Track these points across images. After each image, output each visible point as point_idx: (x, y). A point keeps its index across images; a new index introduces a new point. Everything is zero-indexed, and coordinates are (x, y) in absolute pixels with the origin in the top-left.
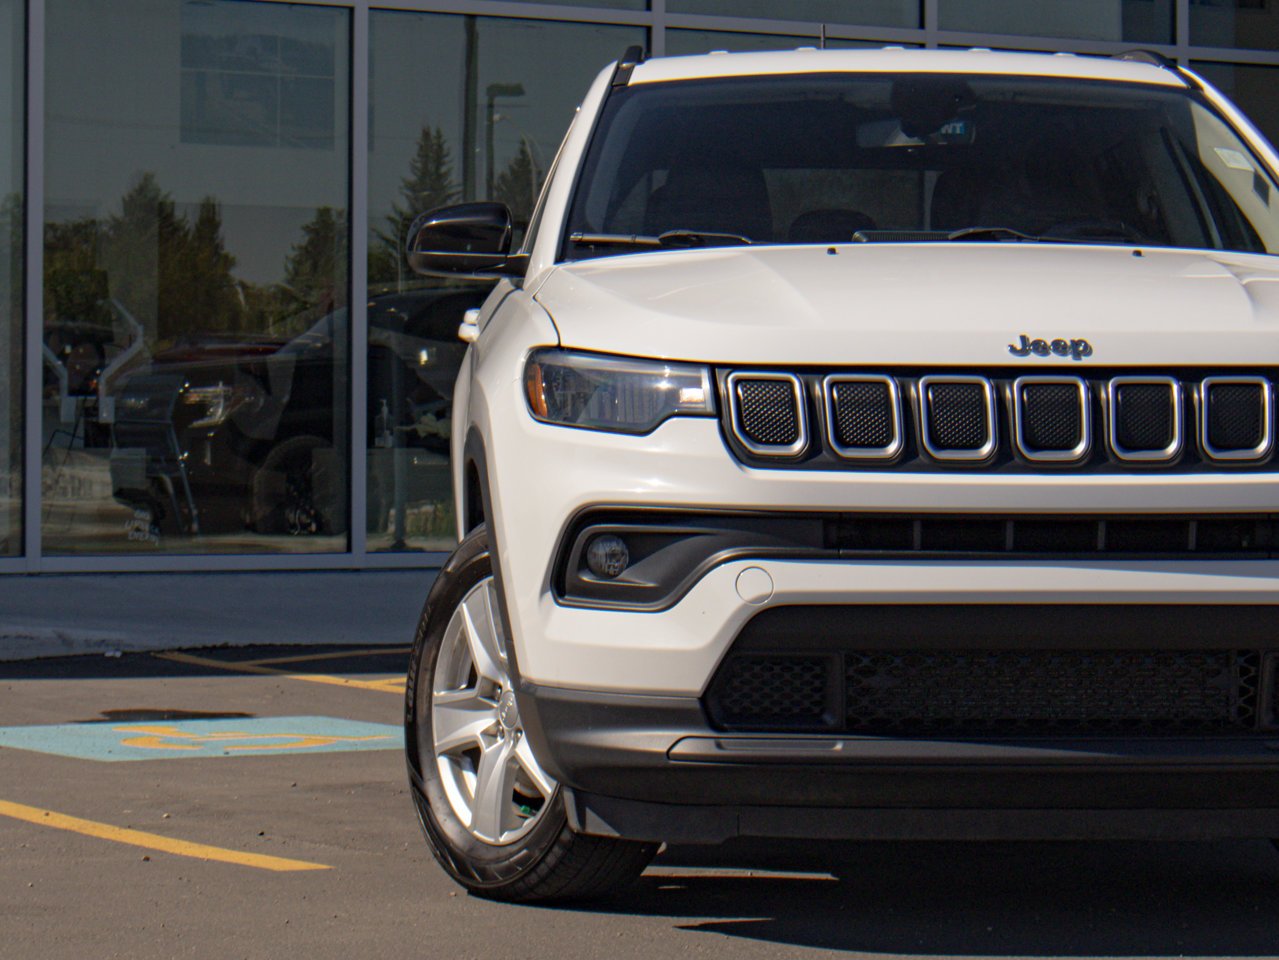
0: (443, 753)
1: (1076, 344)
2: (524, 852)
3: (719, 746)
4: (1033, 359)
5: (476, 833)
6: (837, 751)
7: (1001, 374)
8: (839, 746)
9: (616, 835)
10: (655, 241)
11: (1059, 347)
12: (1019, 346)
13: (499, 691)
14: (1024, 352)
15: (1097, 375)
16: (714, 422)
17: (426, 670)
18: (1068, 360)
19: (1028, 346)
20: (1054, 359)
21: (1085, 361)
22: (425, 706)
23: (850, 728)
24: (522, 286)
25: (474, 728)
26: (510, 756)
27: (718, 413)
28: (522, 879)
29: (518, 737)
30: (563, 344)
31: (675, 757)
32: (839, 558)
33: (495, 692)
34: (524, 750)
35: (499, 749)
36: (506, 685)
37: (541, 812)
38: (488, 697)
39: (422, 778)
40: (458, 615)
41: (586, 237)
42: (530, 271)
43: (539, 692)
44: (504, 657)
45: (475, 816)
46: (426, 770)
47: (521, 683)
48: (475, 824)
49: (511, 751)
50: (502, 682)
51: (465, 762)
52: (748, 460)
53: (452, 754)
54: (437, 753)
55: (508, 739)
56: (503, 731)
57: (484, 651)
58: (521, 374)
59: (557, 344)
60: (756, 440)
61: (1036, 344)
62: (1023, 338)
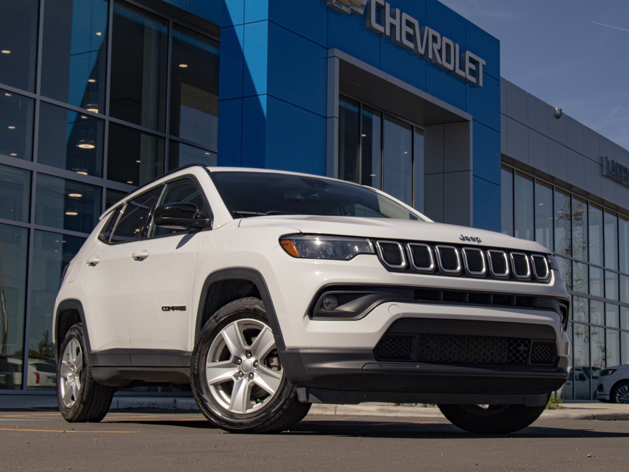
0: (211, 385)
1: (477, 238)
2: (264, 414)
4: (466, 242)
5: (232, 411)
6: (417, 368)
7: (459, 246)
8: (418, 366)
10: (265, 214)
12: (462, 238)
13: (240, 360)
14: (463, 239)
15: (485, 249)
16: (376, 256)
18: (476, 243)
20: (472, 243)
21: (481, 244)
22: (203, 368)
23: (420, 360)
24: (211, 229)
25: (228, 374)
26: (250, 382)
27: (376, 253)
28: (262, 424)
29: (251, 376)
30: (303, 231)
31: (366, 370)
32: (420, 303)
33: (237, 361)
34: (259, 380)
35: (242, 381)
36: (244, 358)
37: (267, 401)
38: (235, 363)
39: (203, 393)
40: (221, 334)
41: (239, 212)
42: (216, 224)
43: (301, 351)
44: (247, 347)
45: (232, 405)
46: (204, 390)
47: (286, 350)
48: (231, 407)
49: (249, 380)
50: (242, 358)
51: (219, 387)
52: (390, 270)
53: (216, 385)
54: (209, 384)
55: (246, 377)
56: (243, 374)
57: (233, 345)
58: (279, 244)
59: (299, 232)
60: (390, 263)
61: (466, 237)
62: (462, 236)
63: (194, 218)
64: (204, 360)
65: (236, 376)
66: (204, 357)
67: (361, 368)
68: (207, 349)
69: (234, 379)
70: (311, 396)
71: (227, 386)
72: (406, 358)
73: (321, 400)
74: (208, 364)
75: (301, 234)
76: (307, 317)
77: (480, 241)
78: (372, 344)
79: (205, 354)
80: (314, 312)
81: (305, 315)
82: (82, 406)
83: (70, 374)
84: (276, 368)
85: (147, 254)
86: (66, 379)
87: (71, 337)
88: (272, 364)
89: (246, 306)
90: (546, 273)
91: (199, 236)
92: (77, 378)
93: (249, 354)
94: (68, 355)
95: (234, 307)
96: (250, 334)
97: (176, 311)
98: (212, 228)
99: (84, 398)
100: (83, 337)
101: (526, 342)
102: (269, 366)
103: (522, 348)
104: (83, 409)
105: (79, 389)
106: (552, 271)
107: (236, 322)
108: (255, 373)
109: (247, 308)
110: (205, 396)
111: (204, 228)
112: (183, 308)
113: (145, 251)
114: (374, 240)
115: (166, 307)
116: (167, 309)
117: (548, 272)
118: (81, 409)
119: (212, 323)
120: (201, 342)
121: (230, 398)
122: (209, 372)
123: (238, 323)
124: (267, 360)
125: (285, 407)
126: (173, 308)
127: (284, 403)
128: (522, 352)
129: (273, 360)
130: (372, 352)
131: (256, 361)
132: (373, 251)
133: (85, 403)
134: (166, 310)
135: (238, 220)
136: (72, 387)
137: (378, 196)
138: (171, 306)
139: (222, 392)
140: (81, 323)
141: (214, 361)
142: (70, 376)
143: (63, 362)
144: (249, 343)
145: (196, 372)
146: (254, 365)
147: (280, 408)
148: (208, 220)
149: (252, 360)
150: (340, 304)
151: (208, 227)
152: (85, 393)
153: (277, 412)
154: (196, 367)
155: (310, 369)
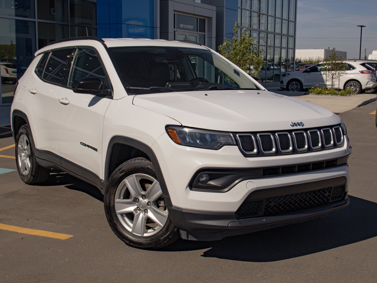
0: (119, 214)
1: (301, 123)
2: (156, 240)
3: (240, 223)
4: (295, 128)
5: (134, 233)
6: (264, 221)
7: (290, 131)
8: (264, 220)
9: (197, 240)
10: (149, 89)
11: (299, 124)
12: (292, 125)
13: (138, 200)
14: (293, 126)
15: (306, 130)
16: (237, 147)
18: (301, 127)
20: (298, 127)
21: (304, 127)
22: (113, 203)
23: (266, 215)
24: (112, 98)
25: (131, 209)
26: (145, 216)
27: (237, 144)
28: (155, 246)
29: (146, 211)
30: (183, 125)
31: (230, 227)
32: (267, 178)
33: (136, 200)
34: (151, 215)
35: (139, 214)
36: (141, 199)
37: (157, 229)
38: (135, 201)
39: (114, 220)
40: (124, 182)
41: (131, 88)
42: (115, 95)
43: (184, 211)
44: (143, 193)
45: (133, 229)
46: (114, 218)
47: (173, 207)
48: (133, 231)
49: (145, 214)
50: (139, 198)
51: (124, 215)
52: (246, 156)
53: (122, 214)
54: (117, 214)
55: (142, 211)
56: (140, 209)
57: (134, 191)
58: (165, 131)
59: (181, 125)
60: (246, 151)
61: (294, 123)
62: (292, 123)
63: (99, 88)
64: (113, 197)
65: (135, 210)
66: (113, 195)
67: (227, 225)
68: (115, 190)
69: (135, 213)
70: (190, 236)
71: (131, 216)
73: (197, 239)
74: (117, 200)
75: (182, 126)
76: (188, 188)
77: (303, 125)
78: (234, 209)
79: (114, 193)
80: (193, 185)
81: (187, 187)
82: (32, 177)
83: (24, 154)
84: (163, 208)
85: (68, 102)
86: (21, 156)
87: (22, 133)
88: (160, 205)
89: (141, 166)
91: (105, 101)
92: (28, 159)
93: (144, 196)
94: (21, 142)
95: (133, 165)
96: (143, 183)
97: (90, 148)
99: (33, 173)
100: (29, 134)
101: (330, 189)
102: (158, 207)
103: (327, 194)
105: (30, 167)
106: (344, 136)
107: (134, 175)
108: (148, 210)
109: (142, 167)
110: (115, 222)
111: (107, 95)
112: (95, 149)
113: (67, 99)
114: (235, 133)
115: (83, 143)
116: (85, 145)
117: (342, 138)
118: (32, 179)
119: (117, 173)
120: (110, 185)
121: (132, 223)
122: (116, 206)
123: (136, 176)
124: (157, 202)
125: (171, 237)
126: (88, 146)
127: (170, 234)
128: (326, 197)
129: (161, 202)
130: (234, 214)
131: (149, 202)
132: (235, 143)
133: (34, 176)
134: (83, 145)
136: (25, 163)
137: (213, 55)
138: (87, 144)
139: (126, 219)
141: (120, 198)
142: (23, 156)
143: (19, 145)
144: (144, 189)
145: (108, 205)
146: (148, 204)
147: (168, 237)
148: (109, 90)
149: (146, 201)
150: (211, 179)
151: (110, 95)
152: (34, 171)
153: (165, 239)
154: (108, 202)
155: (191, 223)
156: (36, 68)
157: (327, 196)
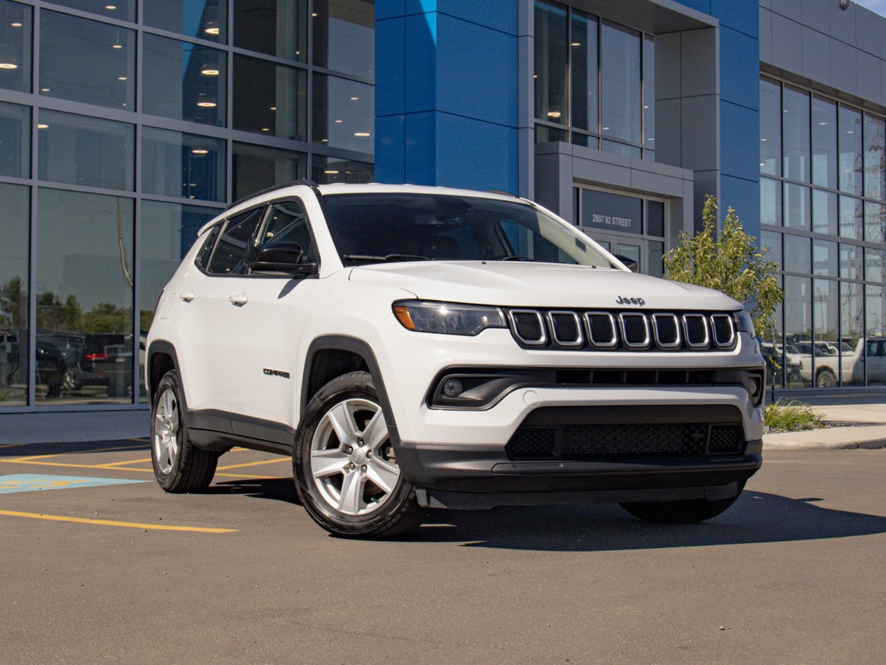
0: (317, 478)
1: (639, 299)
2: (379, 517)
3: (514, 466)
4: (625, 306)
5: (342, 511)
6: (560, 468)
7: (615, 312)
8: (562, 466)
9: (445, 507)
10: (384, 258)
11: (634, 301)
13: (351, 449)
14: (621, 302)
15: (649, 312)
16: (507, 331)
17: (307, 441)
18: (637, 306)
19: (622, 301)
20: (632, 306)
21: (644, 307)
22: (307, 457)
23: (564, 457)
24: (317, 277)
25: (337, 465)
26: (363, 477)
27: (509, 326)
28: (377, 529)
29: (363, 468)
30: (420, 298)
31: (496, 472)
32: (563, 387)
33: (347, 450)
34: (372, 474)
35: (353, 474)
36: (355, 446)
37: (383, 500)
38: (346, 452)
39: (307, 488)
40: (327, 416)
41: (351, 256)
42: (323, 271)
43: (419, 447)
44: (359, 434)
45: (341, 503)
46: (309, 485)
47: (401, 443)
48: (341, 507)
49: (361, 474)
50: (353, 446)
51: (328, 480)
52: (524, 346)
53: (323, 478)
54: (314, 477)
55: (358, 470)
56: (354, 466)
57: (344, 432)
58: (391, 311)
59: (416, 298)
60: (525, 338)
61: (625, 299)
62: (620, 297)
63: (297, 261)
64: (308, 447)
65: (346, 468)
66: (308, 444)
67: (490, 469)
68: (311, 434)
69: (344, 472)
70: (432, 499)
71: (337, 480)
72: (547, 456)
73: (445, 505)
74: (314, 452)
75: (417, 300)
76: (425, 405)
77: (643, 303)
78: (503, 439)
79: (309, 439)
80: (434, 400)
81: (422, 403)
82: (180, 474)
83: (166, 432)
84: (394, 460)
85: (245, 300)
86: (161, 438)
87: (165, 387)
88: (388, 455)
89: (357, 384)
90: (730, 337)
91: (306, 284)
92: (174, 439)
93: (361, 442)
94: (163, 408)
95: (342, 384)
96: (362, 417)
97: (279, 376)
98: (319, 275)
99: (182, 465)
100: (178, 388)
101: (702, 427)
102: (386, 458)
103: (696, 435)
104: (182, 478)
105: (176, 453)
106: (738, 333)
107: (344, 402)
108: (368, 466)
109: (357, 386)
110: (311, 492)
111: (311, 274)
112: (286, 375)
113: (244, 294)
114: (505, 308)
115: (268, 370)
116: (270, 372)
117: (733, 336)
118: (179, 478)
119: (316, 403)
120: (304, 425)
121: (340, 494)
122: (314, 461)
123: (348, 404)
124: (383, 450)
125: (404, 510)
126: (276, 373)
127: (403, 505)
128: (696, 440)
129: (390, 450)
130: (504, 449)
131: (370, 451)
132: (505, 324)
133: (183, 471)
134: (267, 373)
135: (349, 269)
136: (168, 449)
137: (538, 213)
138: (273, 369)
139: (330, 487)
140: (174, 370)
141: (320, 448)
142: (166, 435)
143: (157, 416)
144: (361, 427)
145: (299, 462)
146: (368, 456)
147: (398, 511)
148: (314, 264)
149: (365, 449)
150: (465, 389)
151: (313, 273)
152: (183, 459)
153: (394, 515)
154: (299, 456)
155: (430, 469)
156: (198, 256)
157: (699, 440)
